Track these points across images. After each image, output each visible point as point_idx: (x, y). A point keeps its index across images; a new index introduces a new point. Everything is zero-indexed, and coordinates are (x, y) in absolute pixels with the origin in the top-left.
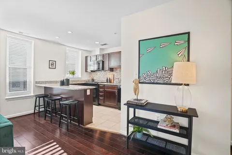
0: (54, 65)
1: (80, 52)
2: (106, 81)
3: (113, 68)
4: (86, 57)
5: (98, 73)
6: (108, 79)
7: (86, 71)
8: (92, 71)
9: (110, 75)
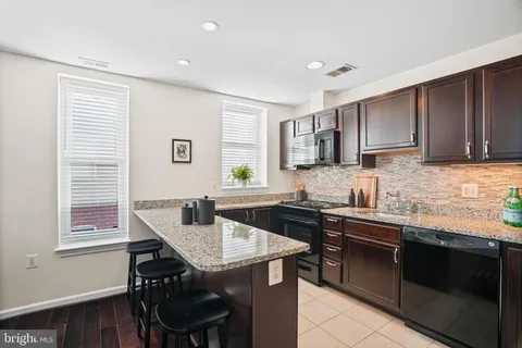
0: (187, 152)
1: (265, 110)
2: (347, 201)
3: (373, 156)
4: (283, 126)
5: (321, 174)
6: (357, 194)
7: (283, 168)
8: (300, 167)
9: (361, 180)
